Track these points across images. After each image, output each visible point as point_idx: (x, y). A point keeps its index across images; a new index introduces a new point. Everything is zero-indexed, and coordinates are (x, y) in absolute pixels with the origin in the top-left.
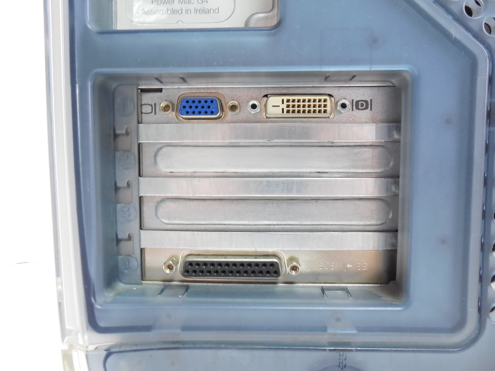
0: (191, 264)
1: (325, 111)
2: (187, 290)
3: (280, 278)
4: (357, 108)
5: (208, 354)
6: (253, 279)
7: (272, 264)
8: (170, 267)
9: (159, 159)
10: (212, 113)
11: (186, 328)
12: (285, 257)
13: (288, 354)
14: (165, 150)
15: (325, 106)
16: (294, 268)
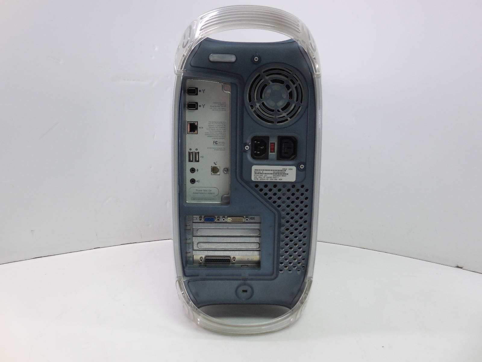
0: (207, 259)
1: (242, 221)
2: (206, 266)
3: (231, 263)
4: (251, 219)
5: (212, 282)
6: (218, 263)
7: (228, 259)
8: (201, 260)
9: (198, 232)
10: (213, 221)
11: (207, 275)
12: (232, 257)
13: (232, 281)
14: (199, 230)
15: (242, 220)
16: (234, 260)
